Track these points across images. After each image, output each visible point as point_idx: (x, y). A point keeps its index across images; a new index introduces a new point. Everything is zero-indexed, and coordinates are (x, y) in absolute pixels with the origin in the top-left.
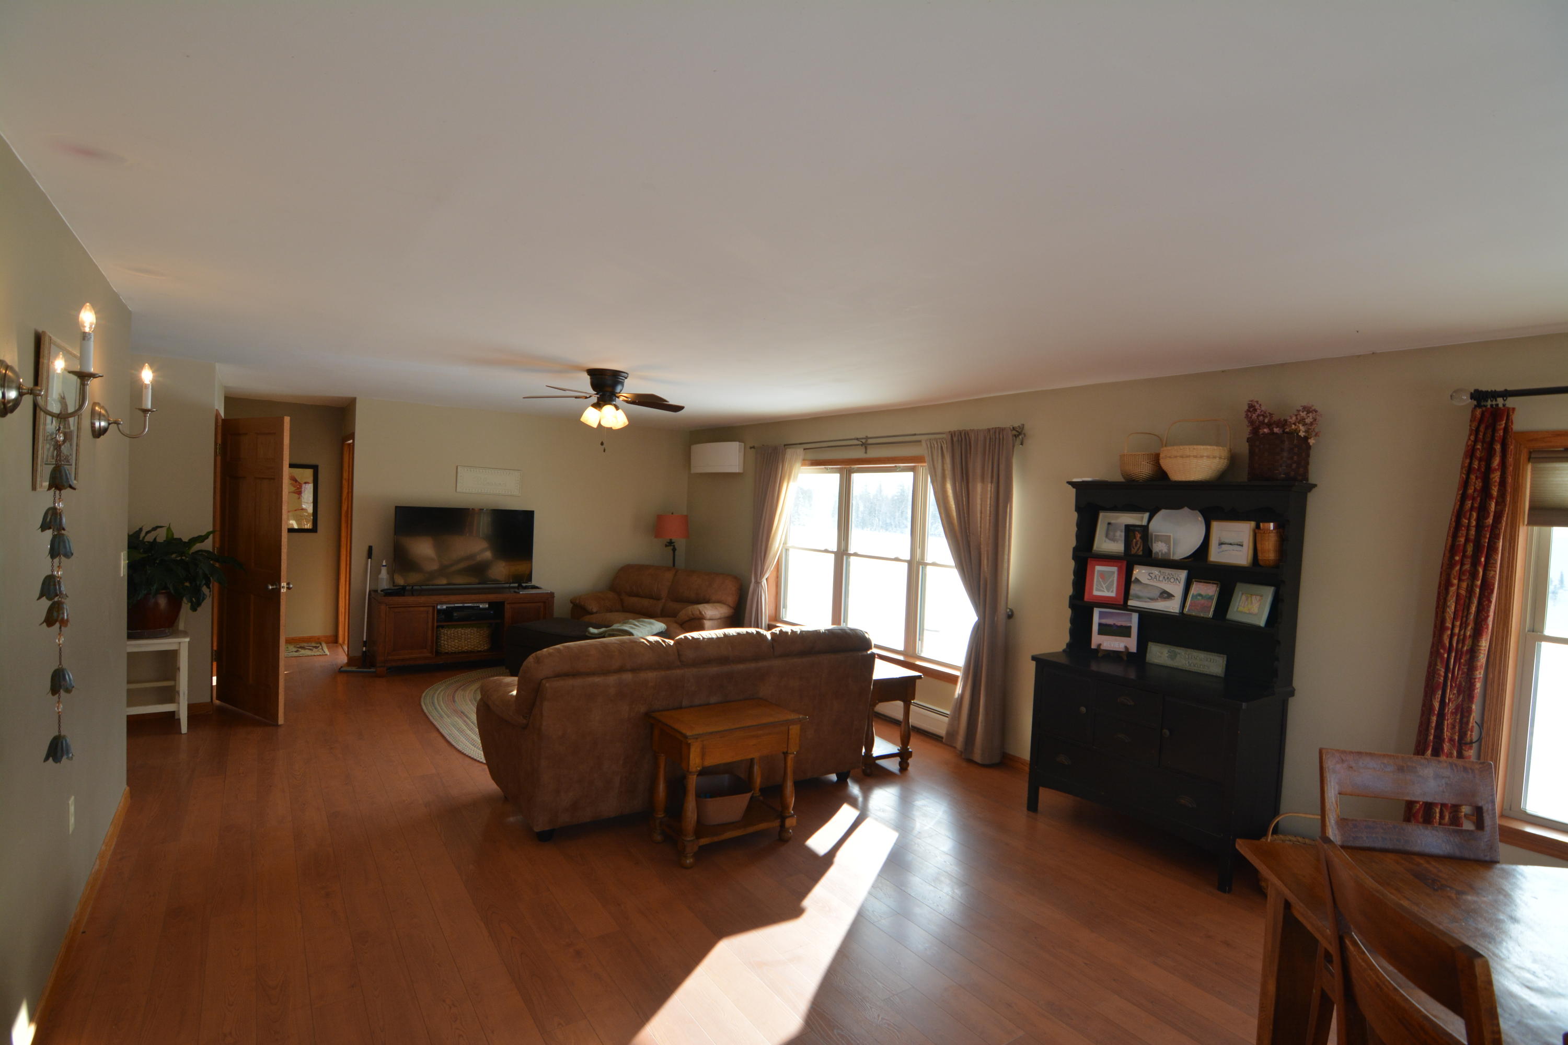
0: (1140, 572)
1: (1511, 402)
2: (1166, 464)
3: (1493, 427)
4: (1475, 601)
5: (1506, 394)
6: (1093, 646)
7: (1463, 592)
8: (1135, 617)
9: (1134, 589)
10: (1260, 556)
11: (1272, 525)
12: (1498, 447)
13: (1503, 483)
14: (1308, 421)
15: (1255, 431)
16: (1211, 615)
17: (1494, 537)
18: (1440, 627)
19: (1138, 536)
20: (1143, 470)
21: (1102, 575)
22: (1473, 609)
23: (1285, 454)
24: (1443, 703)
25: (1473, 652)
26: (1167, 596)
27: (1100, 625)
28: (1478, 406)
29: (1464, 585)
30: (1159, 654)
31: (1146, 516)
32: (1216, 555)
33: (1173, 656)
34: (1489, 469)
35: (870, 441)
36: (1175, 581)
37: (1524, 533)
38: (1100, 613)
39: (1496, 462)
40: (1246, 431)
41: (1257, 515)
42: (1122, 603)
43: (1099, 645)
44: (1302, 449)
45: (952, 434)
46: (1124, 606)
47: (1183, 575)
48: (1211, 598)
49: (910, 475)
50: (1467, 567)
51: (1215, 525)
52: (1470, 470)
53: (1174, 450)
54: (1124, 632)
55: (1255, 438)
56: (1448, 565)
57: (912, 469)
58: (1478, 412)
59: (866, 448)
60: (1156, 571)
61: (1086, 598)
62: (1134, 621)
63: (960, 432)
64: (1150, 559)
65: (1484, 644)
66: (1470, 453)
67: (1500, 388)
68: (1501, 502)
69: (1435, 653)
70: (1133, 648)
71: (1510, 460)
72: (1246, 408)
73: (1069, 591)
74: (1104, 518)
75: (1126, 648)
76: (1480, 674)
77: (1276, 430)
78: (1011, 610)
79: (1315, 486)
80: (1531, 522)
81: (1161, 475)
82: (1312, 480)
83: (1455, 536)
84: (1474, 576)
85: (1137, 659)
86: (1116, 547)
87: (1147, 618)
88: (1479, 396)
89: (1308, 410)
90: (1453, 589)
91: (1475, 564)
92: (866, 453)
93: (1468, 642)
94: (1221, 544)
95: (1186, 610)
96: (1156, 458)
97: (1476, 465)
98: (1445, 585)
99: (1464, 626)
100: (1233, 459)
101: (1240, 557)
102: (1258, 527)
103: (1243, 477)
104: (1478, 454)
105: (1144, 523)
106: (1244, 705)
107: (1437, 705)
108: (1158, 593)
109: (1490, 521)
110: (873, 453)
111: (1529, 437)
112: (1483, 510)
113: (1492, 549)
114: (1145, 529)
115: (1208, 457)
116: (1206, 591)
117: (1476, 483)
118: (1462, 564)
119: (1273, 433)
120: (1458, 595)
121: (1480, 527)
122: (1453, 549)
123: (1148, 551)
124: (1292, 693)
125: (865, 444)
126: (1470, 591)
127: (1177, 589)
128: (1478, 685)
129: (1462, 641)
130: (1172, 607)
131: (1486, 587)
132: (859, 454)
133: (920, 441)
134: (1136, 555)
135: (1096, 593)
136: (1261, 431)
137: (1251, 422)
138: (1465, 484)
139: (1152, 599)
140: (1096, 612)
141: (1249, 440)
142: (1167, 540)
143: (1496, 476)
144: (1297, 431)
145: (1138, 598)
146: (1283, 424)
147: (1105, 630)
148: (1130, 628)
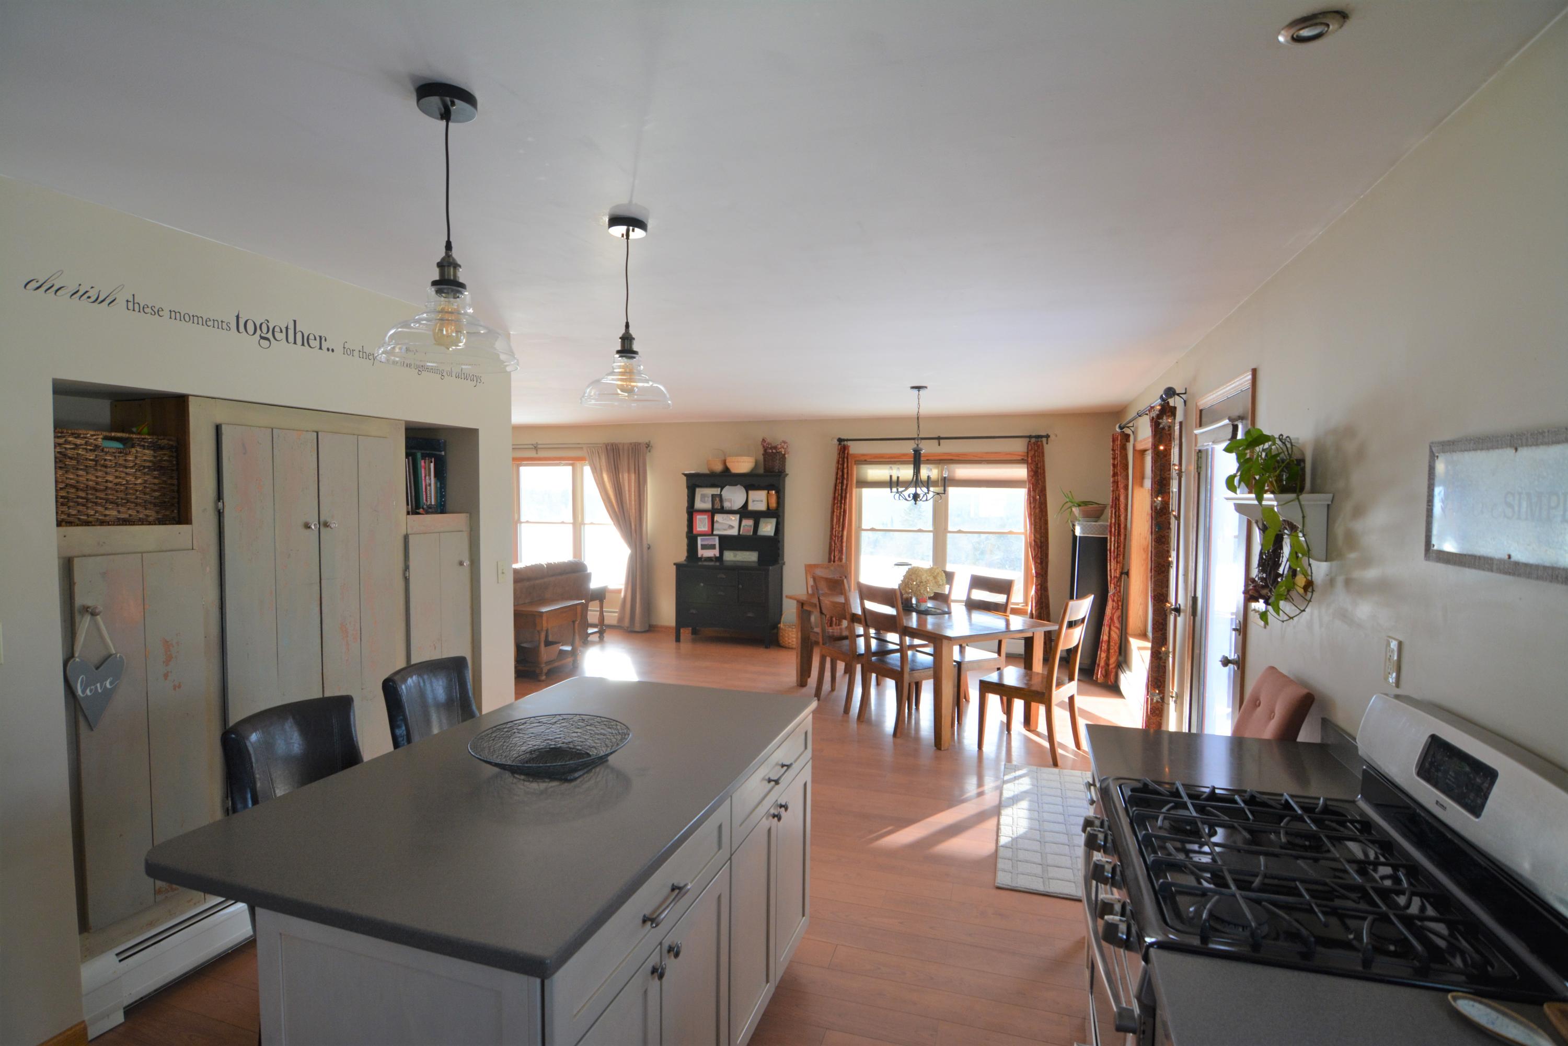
0: (718, 517)
1: (849, 443)
2: (729, 465)
3: (844, 452)
4: (842, 517)
5: (848, 440)
6: (699, 556)
7: (838, 514)
8: (717, 538)
9: (716, 526)
10: (770, 506)
11: (774, 492)
12: (846, 460)
13: (848, 473)
14: (785, 447)
15: (765, 450)
16: (752, 533)
17: (846, 493)
18: (832, 528)
19: (718, 499)
20: (718, 468)
21: (700, 520)
22: (841, 520)
23: (778, 461)
24: (834, 557)
25: (842, 536)
26: (731, 527)
27: (702, 545)
28: (840, 444)
29: (838, 511)
30: (729, 556)
31: (719, 489)
32: (752, 507)
33: (735, 556)
34: (843, 468)
35: (539, 446)
36: (734, 519)
37: (854, 490)
38: (701, 539)
39: (845, 465)
40: (762, 451)
41: (768, 488)
42: (711, 533)
43: (702, 555)
44: (783, 458)
45: (607, 445)
46: (712, 534)
47: (738, 516)
48: (751, 526)
49: (570, 468)
50: (839, 505)
51: (750, 492)
52: (838, 469)
53: (734, 459)
54: (712, 547)
55: (765, 453)
56: (834, 504)
57: (572, 465)
58: (840, 447)
59: (537, 450)
60: (725, 516)
61: (695, 532)
62: (716, 541)
63: (612, 444)
64: (723, 511)
65: (845, 533)
66: (838, 462)
67: (846, 438)
68: (847, 480)
69: (831, 538)
70: (718, 555)
71: (849, 464)
72: (761, 440)
73: (685, 529)
74: (699, 492)
75: (715, 555)
76: (844, 544)
77: (774, 451)
78: (649, 545)
79: (787, 474)
80: (857, 487)
81: (726, 470)
82: (787, 472)
83: (835, 493)
84: (841, 508)
85: (720, 559)
86: (708, 505)
87: (722, 538)
88: (840, 440)
89: (785, 442)
90: (835, 513)
91: (841, 503)
92: (537, 453)
93: (841, 533)
94: (753, 501)
95: (741, 533)
96: (725, 462)
97: (840, 467)
98: (833, 512)
99: (839, 527)
100: (757, 463)
101: (762, 507)
102: (768, 493)
103: (761, 471)
104: (840, 462)
105: (719, 493)
106: (771, 568)
107: (833, 558)
108: (727, 527)
109: (844, 487)
110: (542, 454)
111: (854, 456)
112: (842, 483)
113: (846, 497)
114: (720, 496)
115: (748, 462)
116: (748, 523)
117: (840, 473)
118: (837, 503)
119: (772, 452)
120: (837, 515)
121: (842, 489)
122: (834, 498)
123: (722, 507)
124: (784, 564)
125: (536, 448)
126: (840, 513)
127: (736, 524)
128: (844, 548)
129: (839, 533)
130: (734, 532)
131: (845, 511)
132: (532, 454)
133: (582, 448)
134: (717, 509)
135: (699, 529)
136: (768, 451)
137: (764, 447)
138: (837, 474)
139: (725, 530)
140: (699, 539)
141: (763, 455)
142: (730, 501)
143: (845, 471)
144: (781, 452)
145: (718, 530)
146: (775, 448)
147: (704, 547)
148: (715, 545)
